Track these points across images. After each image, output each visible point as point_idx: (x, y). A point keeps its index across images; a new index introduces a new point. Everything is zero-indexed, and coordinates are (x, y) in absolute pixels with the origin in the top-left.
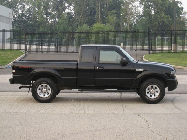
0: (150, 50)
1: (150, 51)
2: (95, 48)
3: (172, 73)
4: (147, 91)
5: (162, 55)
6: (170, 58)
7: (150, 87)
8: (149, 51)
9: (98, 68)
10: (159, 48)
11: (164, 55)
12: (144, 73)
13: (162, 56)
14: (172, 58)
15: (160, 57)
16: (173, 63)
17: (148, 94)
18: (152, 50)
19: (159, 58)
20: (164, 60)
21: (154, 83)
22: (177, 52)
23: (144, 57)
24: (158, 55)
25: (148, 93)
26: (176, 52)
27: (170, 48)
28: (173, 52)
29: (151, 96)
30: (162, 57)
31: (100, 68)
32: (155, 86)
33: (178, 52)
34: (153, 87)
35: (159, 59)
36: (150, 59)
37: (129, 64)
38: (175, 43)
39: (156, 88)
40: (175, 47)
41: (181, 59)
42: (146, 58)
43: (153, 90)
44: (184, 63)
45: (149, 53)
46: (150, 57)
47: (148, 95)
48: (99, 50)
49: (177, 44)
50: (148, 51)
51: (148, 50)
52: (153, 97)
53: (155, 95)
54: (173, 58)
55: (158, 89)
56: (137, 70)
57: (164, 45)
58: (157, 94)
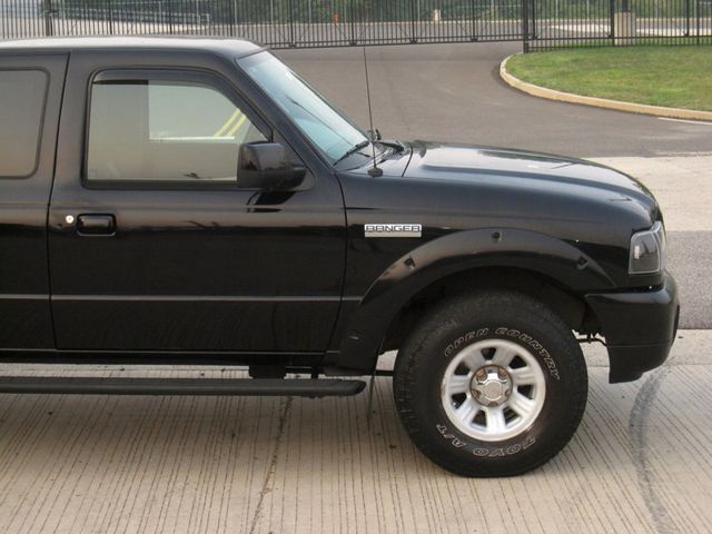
0: (528, 35)
1: (530, 43)
2: (57, 68)
3: (637, 251)
4: (451, 382)
5: (573, 57)
6: (607, 68)
7: (470, 354)
8: (524, 40)
9: (70, 219)
10: (562, 27)
11: (582, 57)
12: (422, 255)
13: (576, 61)
14: (613, 71)
15: (567, 63)
16: (617, 90)
17: (457, 407)
18: (534, 38)
19: (561, 69)
20: (584, 79)
21: (503, 330)
22: (632, 45)
23: (504, 63)
24: (560, 58)
25: (459, 399)
26: (628, 46)
27: (607, 29)
28: (618, 46)
29: (480, 419)
30: (574, 65)
31: (87, 221)
32: (507, 348)
33: (636, 45)
34: (497, 358)
35: (563, 74)
36: (526, 73)
37: (306, 184)
38: (625, 9)
39: (518, 362)
40: (622, 26)
41: (650, 75)
42: (511, 71)
43: (493, 377)
44: (662, 90)
45: (527, 49)
46: (530, 67)
47: (461, 417)
48: (89, 83)
49: (634, 14)
50: (522, 42)
51: (520, 37)
52: (497, 429)
53: (510, 415)
54: (616, 68)
55: (533, 373)
56: (373, 229)
57: (581, 15)
58: (529, 410)
